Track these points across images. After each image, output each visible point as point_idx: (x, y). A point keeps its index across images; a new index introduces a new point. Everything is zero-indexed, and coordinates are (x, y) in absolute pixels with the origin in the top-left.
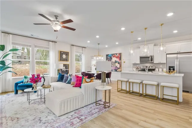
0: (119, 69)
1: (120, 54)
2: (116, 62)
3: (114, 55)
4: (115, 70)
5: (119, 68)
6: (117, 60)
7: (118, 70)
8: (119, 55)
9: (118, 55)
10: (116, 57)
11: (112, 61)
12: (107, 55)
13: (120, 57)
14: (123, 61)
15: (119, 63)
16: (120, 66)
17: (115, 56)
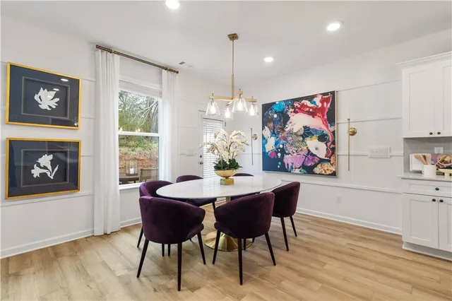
0: (326, 166)
1: (330, 97)
2: (307, 132)
3: (296, 104)
4: (303, 166)
5: (321, 161)
6: (316, 123)
7: (317, 170)
8: (322, 101)
9: (317, 100)
10: (309, 113)
11: (288, 128)
12: (267, 108)
13: (328, 108)
14: (342, 130)
15: (322, 138)
16: (332, 151)
17: (302, 109)
